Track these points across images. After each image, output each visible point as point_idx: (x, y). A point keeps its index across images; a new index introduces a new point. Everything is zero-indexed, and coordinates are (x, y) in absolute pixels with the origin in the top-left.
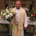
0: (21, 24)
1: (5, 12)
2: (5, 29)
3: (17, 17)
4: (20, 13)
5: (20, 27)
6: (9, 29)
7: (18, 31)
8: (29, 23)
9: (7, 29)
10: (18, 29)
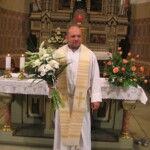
0: (81, 93)
1: (38, 57)
2: (28, 116)
3: (71, 72)
4: (80, 61)
5: (80, 103)
6: (42, 118)
7: (73, 114)
8: (108, 93)
9: (35, 118)
10: (74, 108)
